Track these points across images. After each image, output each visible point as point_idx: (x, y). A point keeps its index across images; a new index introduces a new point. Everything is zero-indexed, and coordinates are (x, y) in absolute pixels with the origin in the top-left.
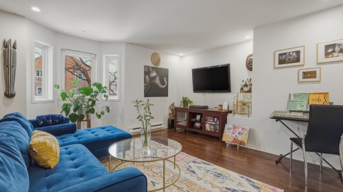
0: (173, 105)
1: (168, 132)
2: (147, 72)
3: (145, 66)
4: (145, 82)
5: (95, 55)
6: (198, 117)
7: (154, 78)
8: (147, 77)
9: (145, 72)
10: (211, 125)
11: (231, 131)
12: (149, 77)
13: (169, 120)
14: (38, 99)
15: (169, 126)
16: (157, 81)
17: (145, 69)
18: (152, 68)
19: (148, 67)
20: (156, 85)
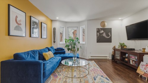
0: (115, 47)
1: (112, 61)
2: (98, 31)
3: (97, 28)
4: (97, 36)
5: (78, 27)
6: (127, 55)
7: (103, 33)
8: (98, 33)
9: (97, 31)
10: (133, 61)
11: (144, 67)
12: (99, 33)
13: (112, 55)
14: (61, 43)
15: (112, 58)
16: (104, 35)
17: (97, 30)
18: (101, 29)
19: (99, 29)
20: (104, 37)
